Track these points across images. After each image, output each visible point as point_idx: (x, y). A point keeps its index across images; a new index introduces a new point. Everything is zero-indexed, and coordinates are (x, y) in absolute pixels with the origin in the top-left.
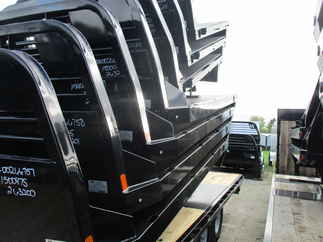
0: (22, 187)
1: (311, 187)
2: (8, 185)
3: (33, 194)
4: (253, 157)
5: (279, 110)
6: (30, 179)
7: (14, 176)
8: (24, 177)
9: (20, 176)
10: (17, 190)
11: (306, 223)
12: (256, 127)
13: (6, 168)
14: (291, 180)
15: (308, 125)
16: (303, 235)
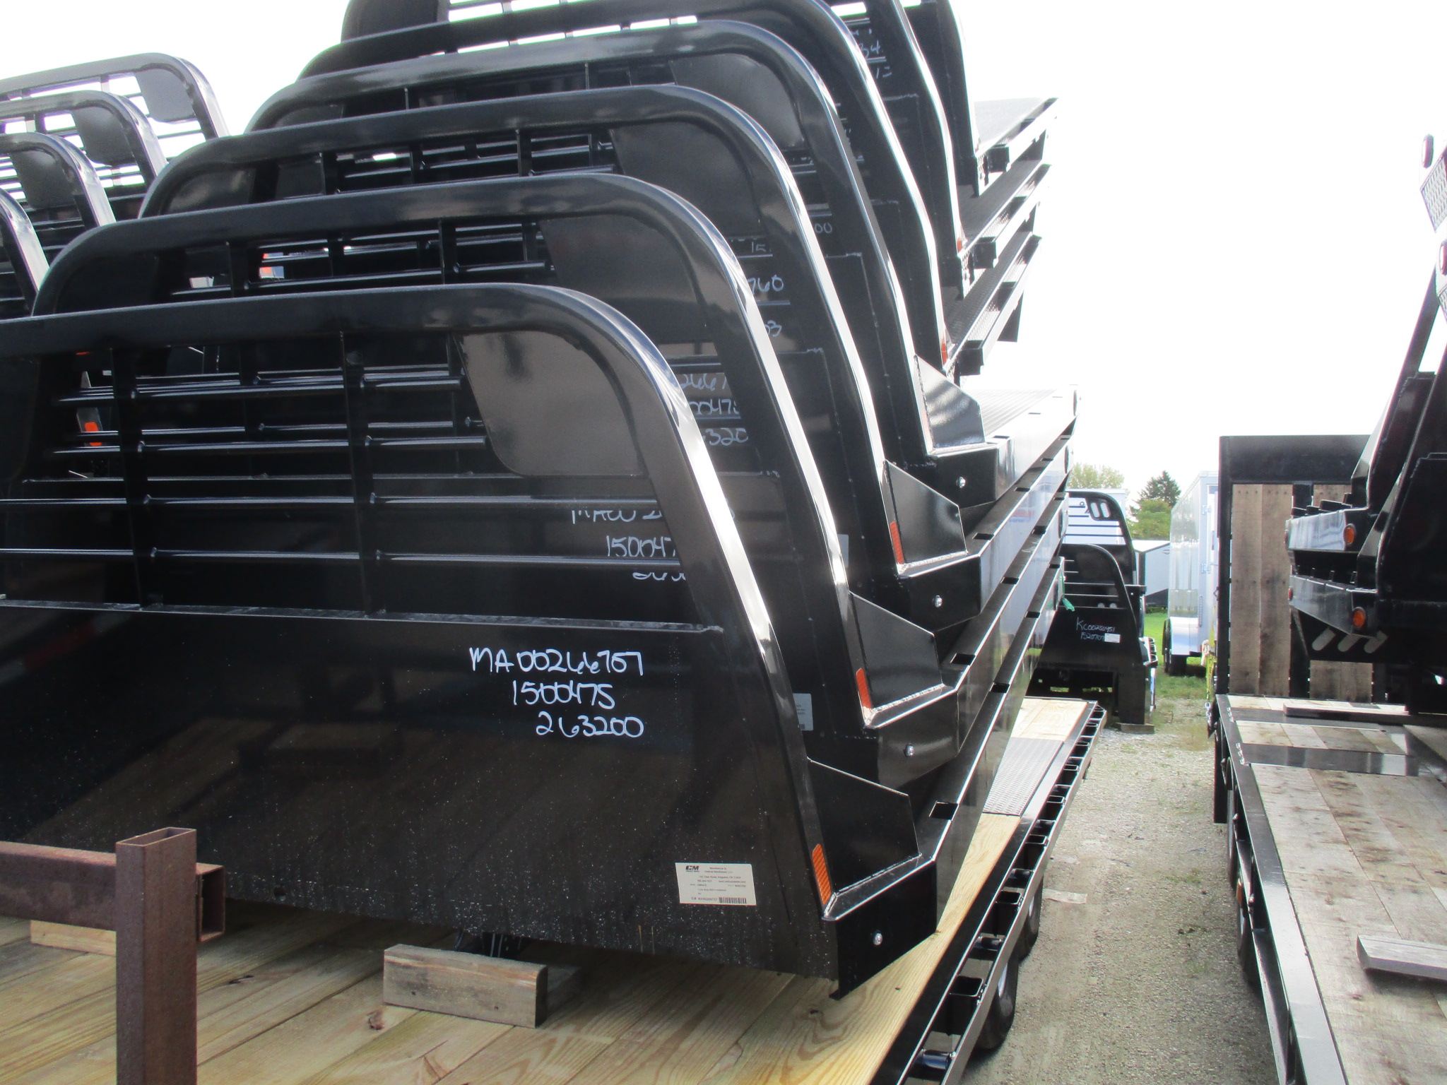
0: (592, 712)
1: (1372, 733)
2: (541, 706)
3: (633, 727)
4: (1112, 638)
5: (1224, 441)
6: (621, 683)
7: (563, 678)
8: (601, 677)
9: (587, 677)
10: (570, 721)
11: (1386, 839)
12: (1115, 513)
13: (534, 656)
14: (1294, 715)
15: (1378, 499)
16: (1382, 868)
